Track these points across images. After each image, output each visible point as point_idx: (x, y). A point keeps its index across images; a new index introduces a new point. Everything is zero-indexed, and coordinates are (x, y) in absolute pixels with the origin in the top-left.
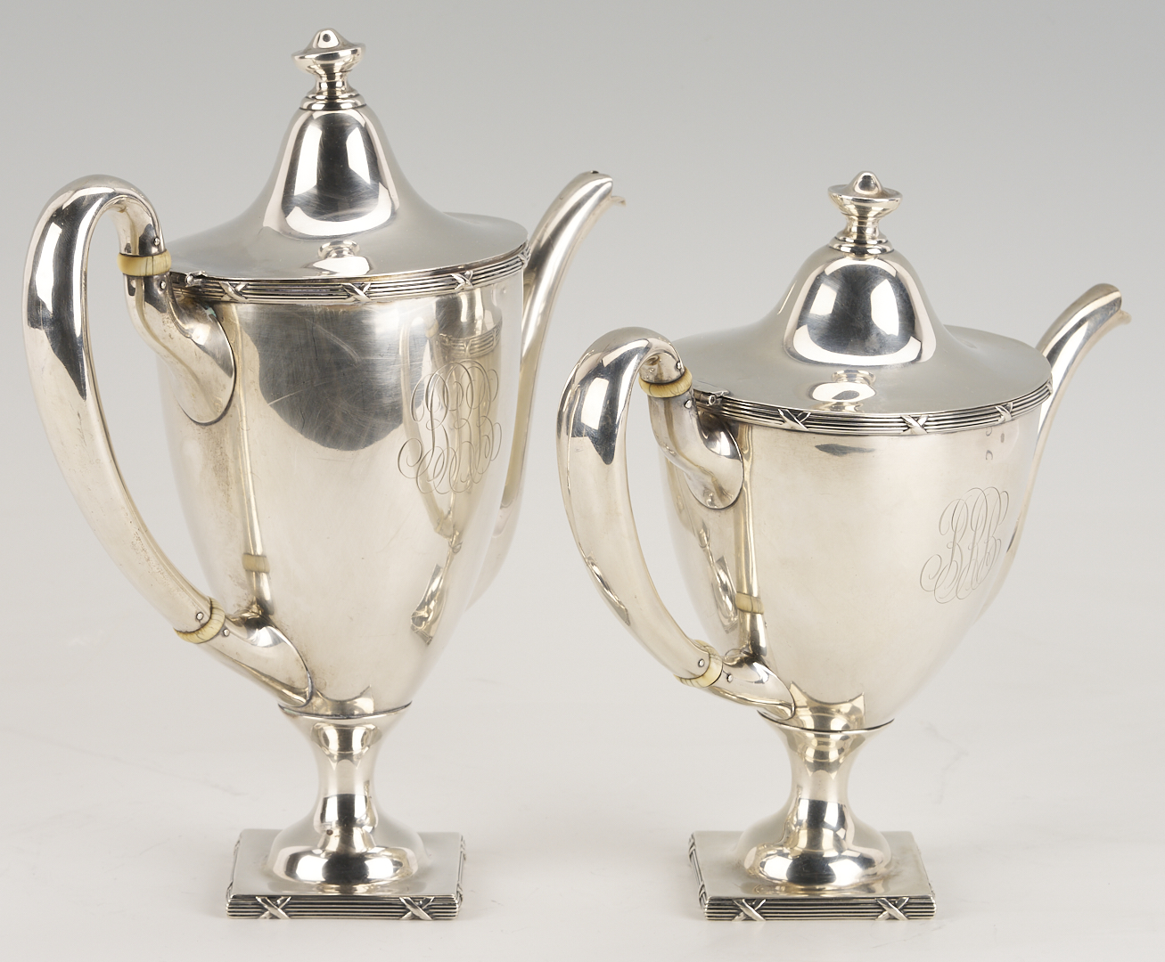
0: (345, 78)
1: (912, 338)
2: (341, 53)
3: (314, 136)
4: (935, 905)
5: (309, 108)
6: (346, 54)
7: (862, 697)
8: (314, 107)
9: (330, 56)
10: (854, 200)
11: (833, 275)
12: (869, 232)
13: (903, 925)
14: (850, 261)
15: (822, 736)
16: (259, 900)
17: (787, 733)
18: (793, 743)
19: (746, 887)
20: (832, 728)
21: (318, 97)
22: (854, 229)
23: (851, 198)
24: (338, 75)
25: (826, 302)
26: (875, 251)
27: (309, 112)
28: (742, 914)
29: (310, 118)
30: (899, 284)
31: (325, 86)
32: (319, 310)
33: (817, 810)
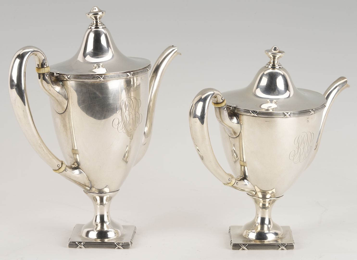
0: (100, 20)
1: (287, 91)
2: (99, 13)
3: (92, 36)
4: (294, 246)
5: (91, 28)
6: (100, 13)
7: (274, 189)
8: (92, 28)
9: (96, 14)
10: (272, 54)
11: (266, 74)
12: (276, 62)
13: (286, 251)
14: (271, 70)
15: (264, 200)
16: (77, 243)
17: (254, 199)
18: (256, 202)
19: (244, 241)
20: (267, 198)
21: (93, 25)
22: (272, 62)
23: (271, 53)
24: (98, 19)
25: (264, 82)
26: (278, 67)
27: (90, 29)
28: (241, 248)
29: (91, 31)
30: (284, 77)
31: (95, 22)
32: (90, 83)
33: (263, 220)
